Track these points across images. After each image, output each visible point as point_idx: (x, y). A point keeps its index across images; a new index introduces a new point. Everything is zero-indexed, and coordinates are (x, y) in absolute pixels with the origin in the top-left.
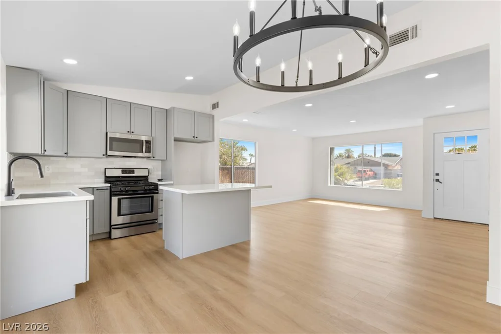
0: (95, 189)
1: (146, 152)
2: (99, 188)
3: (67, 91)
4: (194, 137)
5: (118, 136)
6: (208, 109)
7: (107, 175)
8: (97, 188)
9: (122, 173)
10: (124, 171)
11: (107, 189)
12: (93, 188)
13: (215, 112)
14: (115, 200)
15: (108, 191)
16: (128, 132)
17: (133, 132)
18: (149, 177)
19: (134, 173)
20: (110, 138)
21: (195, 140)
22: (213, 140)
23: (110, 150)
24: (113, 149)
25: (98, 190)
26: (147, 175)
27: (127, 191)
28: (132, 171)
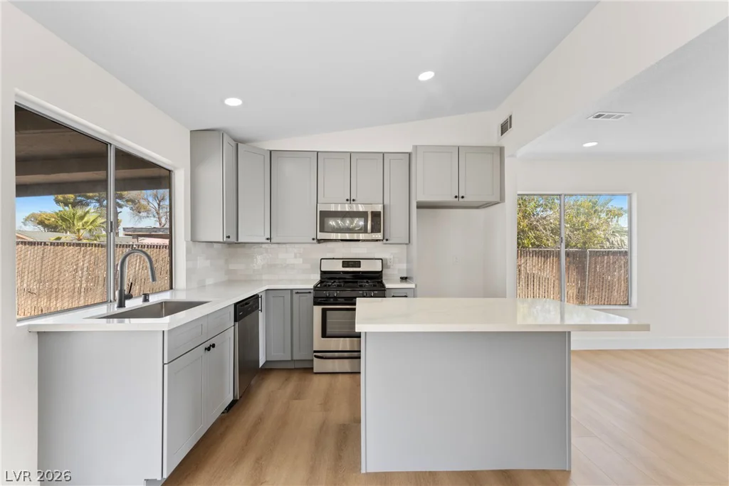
0: (294, 291)
1: (372, 232)
2: (299, 291)
3: (271, 152)
4: (456, 197)
5: (333, 208)
6: (494, 138)
7: (322, 270)
8: (297, 291)
9: (343, 267)
10: (346, 264)
11: (310, 293)
12: (292, 290)
13: (508, 141)
14: (318, 310)
15: (311, 296)
16: (347, 200)
17: (354, 200)
18: (383, 272)
19: (360, 267)
20: (320, 211)
21: (459, 204)
22: (502, 199)
23: (320, 231)
24: (326, 230)
25: (297, 293)
26: (380, 270)
27: (335, 298)
28: (358, 264)
